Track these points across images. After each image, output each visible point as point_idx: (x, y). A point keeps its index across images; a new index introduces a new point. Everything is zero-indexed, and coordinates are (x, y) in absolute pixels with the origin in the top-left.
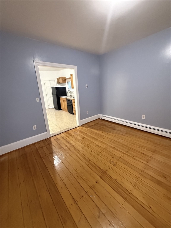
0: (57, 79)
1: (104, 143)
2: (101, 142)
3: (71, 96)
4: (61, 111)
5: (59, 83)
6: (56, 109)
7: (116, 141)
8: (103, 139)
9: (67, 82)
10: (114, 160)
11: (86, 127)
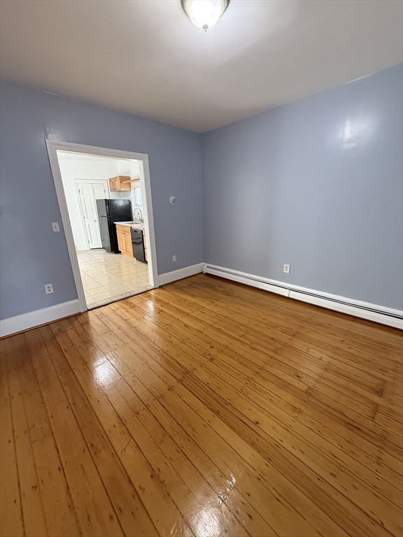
0: (110, 180)
3: (141, 220)
4: (118, 255)
5: (113, 190)
6: (107, 251)
7: (227, 317)
8: (200, 313)
9: (133, 189)
10: (213, 352)
11: (170, 291)
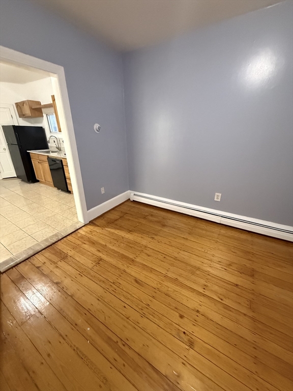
0: (17, 104)
1: (151, 270)
2: (144, 267)
3: (59, 149)
4: (36, 184)
5: (22, 115)
6: (23, 180)
9: (44, 115)
11: (102, 227)
